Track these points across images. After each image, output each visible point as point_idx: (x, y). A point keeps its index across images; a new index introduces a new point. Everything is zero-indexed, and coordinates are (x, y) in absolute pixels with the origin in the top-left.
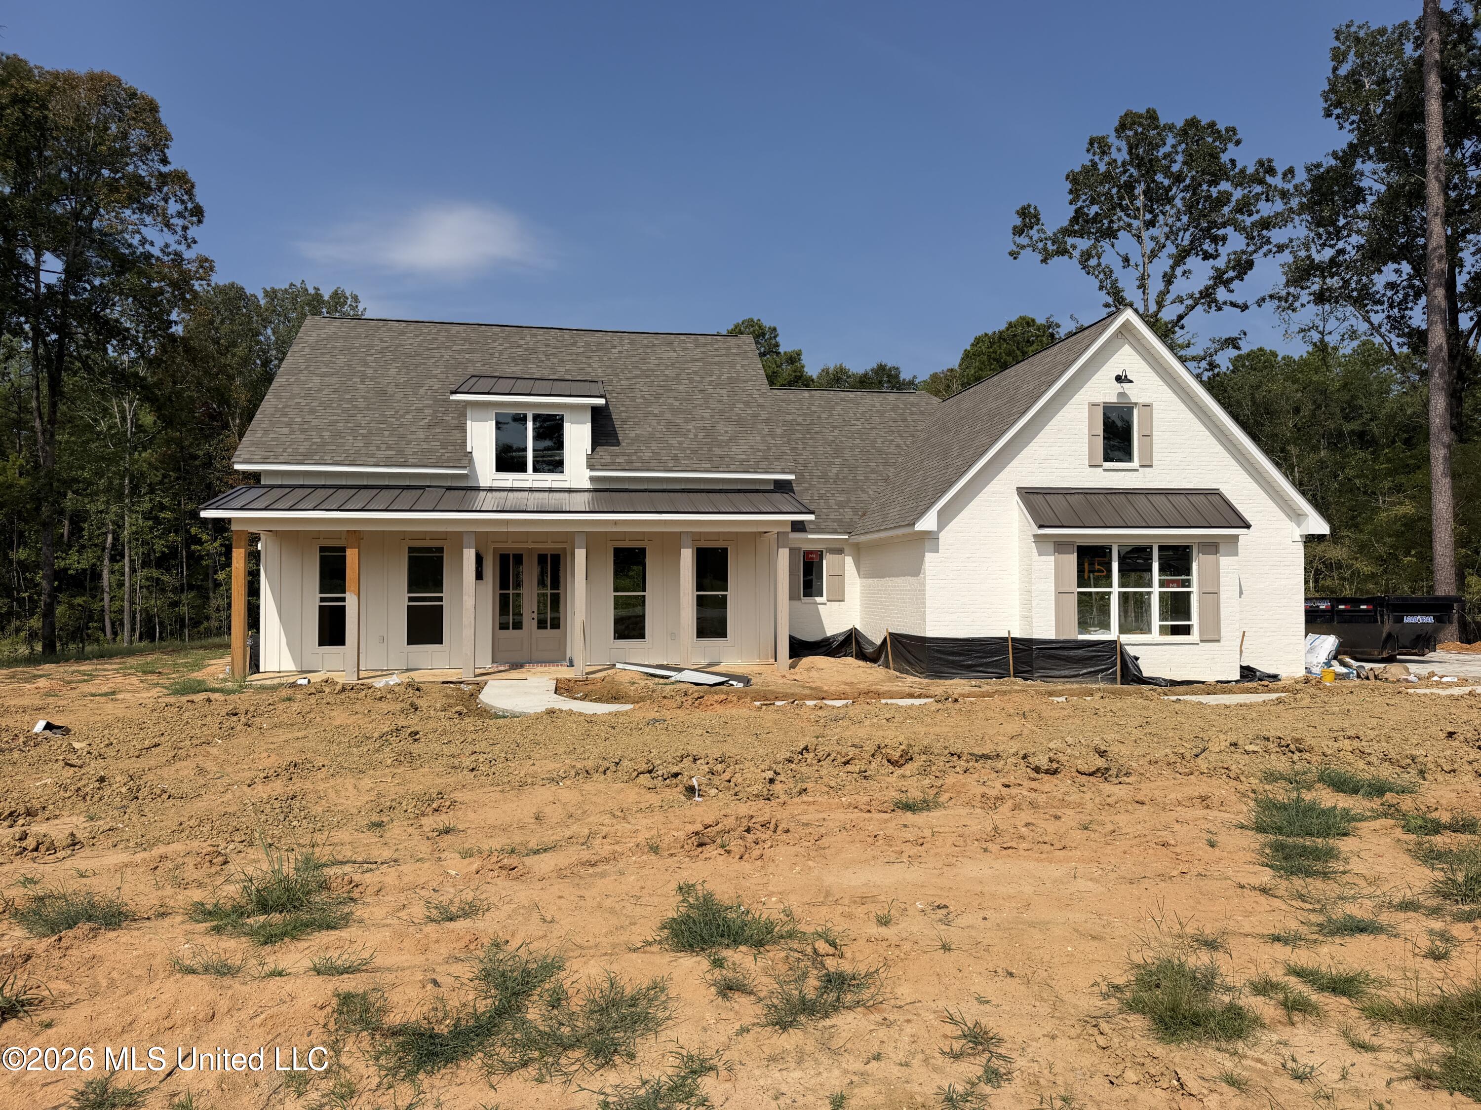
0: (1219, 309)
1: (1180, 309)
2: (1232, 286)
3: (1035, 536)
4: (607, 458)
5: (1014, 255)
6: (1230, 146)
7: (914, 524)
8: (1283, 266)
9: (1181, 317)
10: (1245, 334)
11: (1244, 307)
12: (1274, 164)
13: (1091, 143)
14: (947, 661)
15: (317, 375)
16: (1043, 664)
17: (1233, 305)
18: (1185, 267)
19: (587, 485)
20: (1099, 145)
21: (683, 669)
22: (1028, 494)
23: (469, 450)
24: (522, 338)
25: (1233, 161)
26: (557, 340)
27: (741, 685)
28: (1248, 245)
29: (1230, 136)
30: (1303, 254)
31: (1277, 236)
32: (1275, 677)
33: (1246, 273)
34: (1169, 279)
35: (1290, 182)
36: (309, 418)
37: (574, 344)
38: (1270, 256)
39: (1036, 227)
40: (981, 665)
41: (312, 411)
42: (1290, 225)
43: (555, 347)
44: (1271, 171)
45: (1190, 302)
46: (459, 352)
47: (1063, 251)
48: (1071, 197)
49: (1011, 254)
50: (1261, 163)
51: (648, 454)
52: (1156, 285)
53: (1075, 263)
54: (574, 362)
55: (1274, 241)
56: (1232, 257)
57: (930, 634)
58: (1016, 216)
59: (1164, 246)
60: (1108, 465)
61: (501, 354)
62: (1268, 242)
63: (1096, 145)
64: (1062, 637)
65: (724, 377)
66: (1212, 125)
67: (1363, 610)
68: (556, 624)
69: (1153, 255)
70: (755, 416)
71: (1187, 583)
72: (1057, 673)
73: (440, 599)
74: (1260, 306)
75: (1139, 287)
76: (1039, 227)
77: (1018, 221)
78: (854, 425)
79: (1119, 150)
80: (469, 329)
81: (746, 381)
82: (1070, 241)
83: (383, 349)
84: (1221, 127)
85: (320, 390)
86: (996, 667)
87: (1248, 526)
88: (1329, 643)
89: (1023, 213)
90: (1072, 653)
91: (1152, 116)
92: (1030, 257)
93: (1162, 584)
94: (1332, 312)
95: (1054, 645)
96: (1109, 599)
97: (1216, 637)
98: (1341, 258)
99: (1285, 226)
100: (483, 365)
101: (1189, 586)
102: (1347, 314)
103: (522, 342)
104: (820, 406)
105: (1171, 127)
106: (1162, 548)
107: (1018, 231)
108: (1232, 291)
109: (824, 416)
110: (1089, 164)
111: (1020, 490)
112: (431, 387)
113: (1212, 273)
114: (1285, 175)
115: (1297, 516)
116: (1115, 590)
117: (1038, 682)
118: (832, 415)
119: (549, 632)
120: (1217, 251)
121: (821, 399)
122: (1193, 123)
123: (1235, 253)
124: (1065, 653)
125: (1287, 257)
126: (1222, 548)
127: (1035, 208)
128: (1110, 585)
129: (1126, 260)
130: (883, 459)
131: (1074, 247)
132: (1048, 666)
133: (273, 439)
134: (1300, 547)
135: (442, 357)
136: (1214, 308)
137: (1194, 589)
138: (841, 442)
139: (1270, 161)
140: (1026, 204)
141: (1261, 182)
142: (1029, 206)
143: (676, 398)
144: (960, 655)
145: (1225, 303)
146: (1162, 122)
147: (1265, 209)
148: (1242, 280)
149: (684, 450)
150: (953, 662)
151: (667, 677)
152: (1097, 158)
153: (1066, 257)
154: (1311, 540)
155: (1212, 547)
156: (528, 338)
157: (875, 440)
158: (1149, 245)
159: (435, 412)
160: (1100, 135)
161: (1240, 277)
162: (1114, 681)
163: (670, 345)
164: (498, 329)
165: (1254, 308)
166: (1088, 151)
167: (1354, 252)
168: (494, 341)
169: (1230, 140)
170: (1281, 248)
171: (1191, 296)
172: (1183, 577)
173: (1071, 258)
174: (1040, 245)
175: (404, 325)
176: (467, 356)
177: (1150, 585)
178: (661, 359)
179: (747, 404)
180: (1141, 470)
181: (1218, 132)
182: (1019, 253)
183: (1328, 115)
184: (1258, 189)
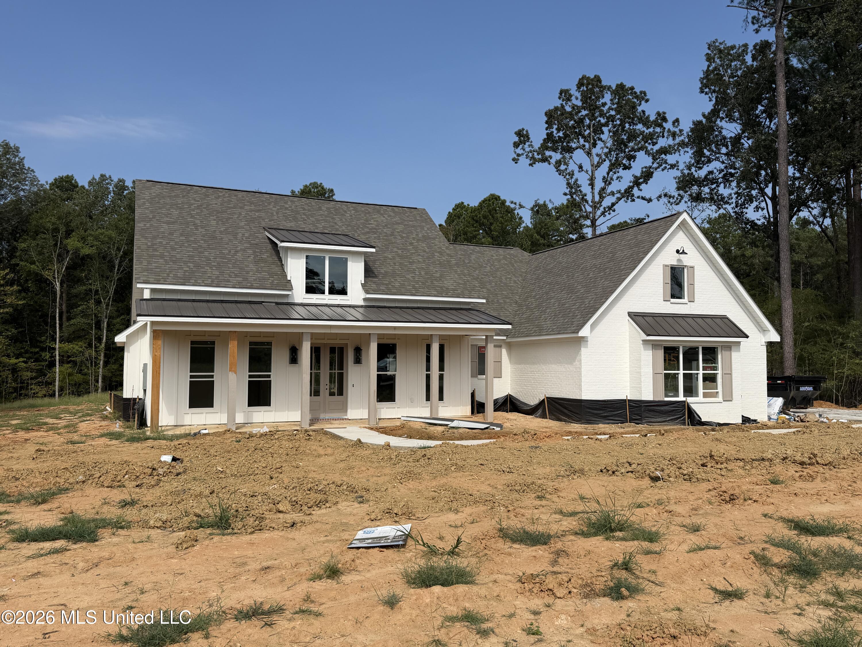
0: (633, 200)
1: (613, 199)
2: (641, 187)
3: (643, 341)
4: (374, 286)
5: (515, 160)
6: (643, 102)
7: (578, 332)
8: (675, 178)
9: (613, 204)
10: (648, 216)
11: (649, 200)
12: (666, 115)
13: (561, 94)
14: (593, 413)
15: (164, 223)
16: (648, 415)
17: (643, 198)
18: (619, 175)
19: (362, 303)
20: (565, 95)
21: (454, 420)
22: (633, 316)
23: (289, 279)
24: (286, 203)
25: (644, 112)
26: (309, 206)
27: (499, 429)
28: (653, 163)
29: (642, 97)
30: (686, 172)
31: (671, 159)
32: (755, 421)
33: (649, 180)
34: (607, 181)
35: (677, 127)
36: (173, 253)
37: (320, 209)
38: (666, 171)
39: (527, 144)
40: (611, 416)
41: (173, 249)
42: (677, 154)
43: (309, 210)
44: (665, 119)
45: (618, 195)
46: (251, 211)
47: (545, 160)
48: (547, 125)
49: (514, 160)
50: (658, 114)
51: (397, 284)
52: (599, 184)
53: (552, 168)
54: (326, 221)
55: (669, 162)
56: (644, 170)
57: (584, 397)
58: (515, 136)
59: (605, 161)
60: (673, 300)
61: (277, 213)
62: (666, 162)
63: (563, 94)
64: (657, 399)
65: (420, 235)
66: (632, 88)
67: (779, 384)
68: (341, 392)
69: (599, 165)
70: (449, 262)
71: (715, 368)
72: (653, 420)
73: (269, 376)
74: (658, 200)
75: (589, 185)
76: (529, 143)
77: (517, 139)
78: (486, 267)
79: (577, 99)
80: (249, 195)
81: (434, 239)
82: (548, 153)
83: (198, 206)
84: (637, 90)
85: (171, 234)
86: (619, 417)
87: (747, 337)
88: (779, 402)
89: (519, 133)
90: (662, 408)
91: (597, 79)
92: (524, 161)
93: (704, 369)
94: (696, 206)
95: (653, 404)
96: (678, 377)
97: (730, 399)
98: (711, 176)
99: (675, 153)
100: (270, 221)
101: (716, 370)
102: (704, 208)
103: (287, 206)
104: (462, 255)
105: (609, 88)
106: (704, 349)
107: (516, 145)
108: (641, 190)
109: (467, 261)
110: (560, 106)
111: (630, 314)
112: (243, 235)
113: (632, 179)
114: (674, 123)
115: (763, 330)
116: (681, 372)
117: (645, 425)
118: (471, 260)
119: (336, 398)
120: (630, 164)
121: (461, 250)
122: (621, 86)
123: (646, 167)
124: (659, 408)
125: (677, 173)
126: (733, 348)
127: (527, 131)
128: (678, 369)
129: (581, 167)
130: (510, 290)
131: (551, 157)
132: (650, 416)
133: (157, 267)
134: (764, 349)
135: (240, 214)
136: (630, 200)
137: (719, 372)
138: (482, 278)
139: (664, 113)
140: (521, 128)
141: (660, 126)
142: (523, 129)
143: (398, 248)
144: (600, 410)
145: (638, 197)
146: (604, 83)
147: (662, 143)
148: (647, 183)
149: (417, 282)
150: (596, 414)
151: (447, 425)
152: (564, 103)
153: (546, 163)
154: (770, 345)
155: (728, 347)
156: (289, 203)
157: (501, 278)
158: (596, 159)
159: (255, 252)
160: (566, 88)
161: (646, 182)
162: (684, 424)
163: (378, 212)
164: (268, 196)
165: (655, 201)
166: (560, 98)
167: (717, 173)
168: (269, 204)
169: (643, 99)
170: (673, 166)
171: (619, 192)
172: (713, 365)
173: (550, 164)
174: (530, 155)
175: (205, 190)
176: (257, 214)
177: (698, 369)
178: (377, 221)
179: (441, 253)
180: (689, 303)
181: (635, 93)
182: (518, 160)
183: (702, 92)
184: (658, 130)
